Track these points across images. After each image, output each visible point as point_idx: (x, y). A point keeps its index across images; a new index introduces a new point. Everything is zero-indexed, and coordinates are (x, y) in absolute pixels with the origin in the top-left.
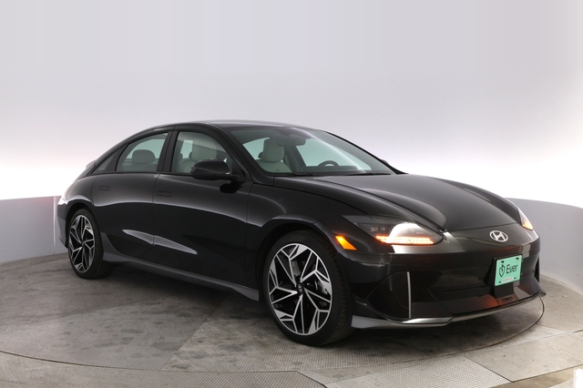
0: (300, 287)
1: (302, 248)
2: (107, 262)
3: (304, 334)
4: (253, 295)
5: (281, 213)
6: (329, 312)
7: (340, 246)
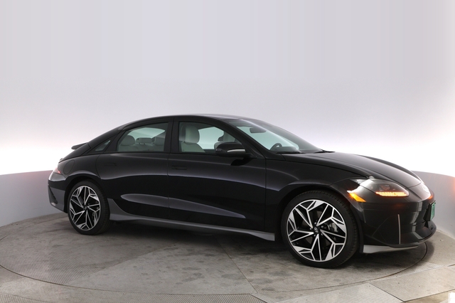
0: (316, 229)
1: (319, 203)
2: (113, 221)
3: (321, 261)
4: (270, 237)
5: (295, 180)
6: (344, 244)
7: (354, 200)
